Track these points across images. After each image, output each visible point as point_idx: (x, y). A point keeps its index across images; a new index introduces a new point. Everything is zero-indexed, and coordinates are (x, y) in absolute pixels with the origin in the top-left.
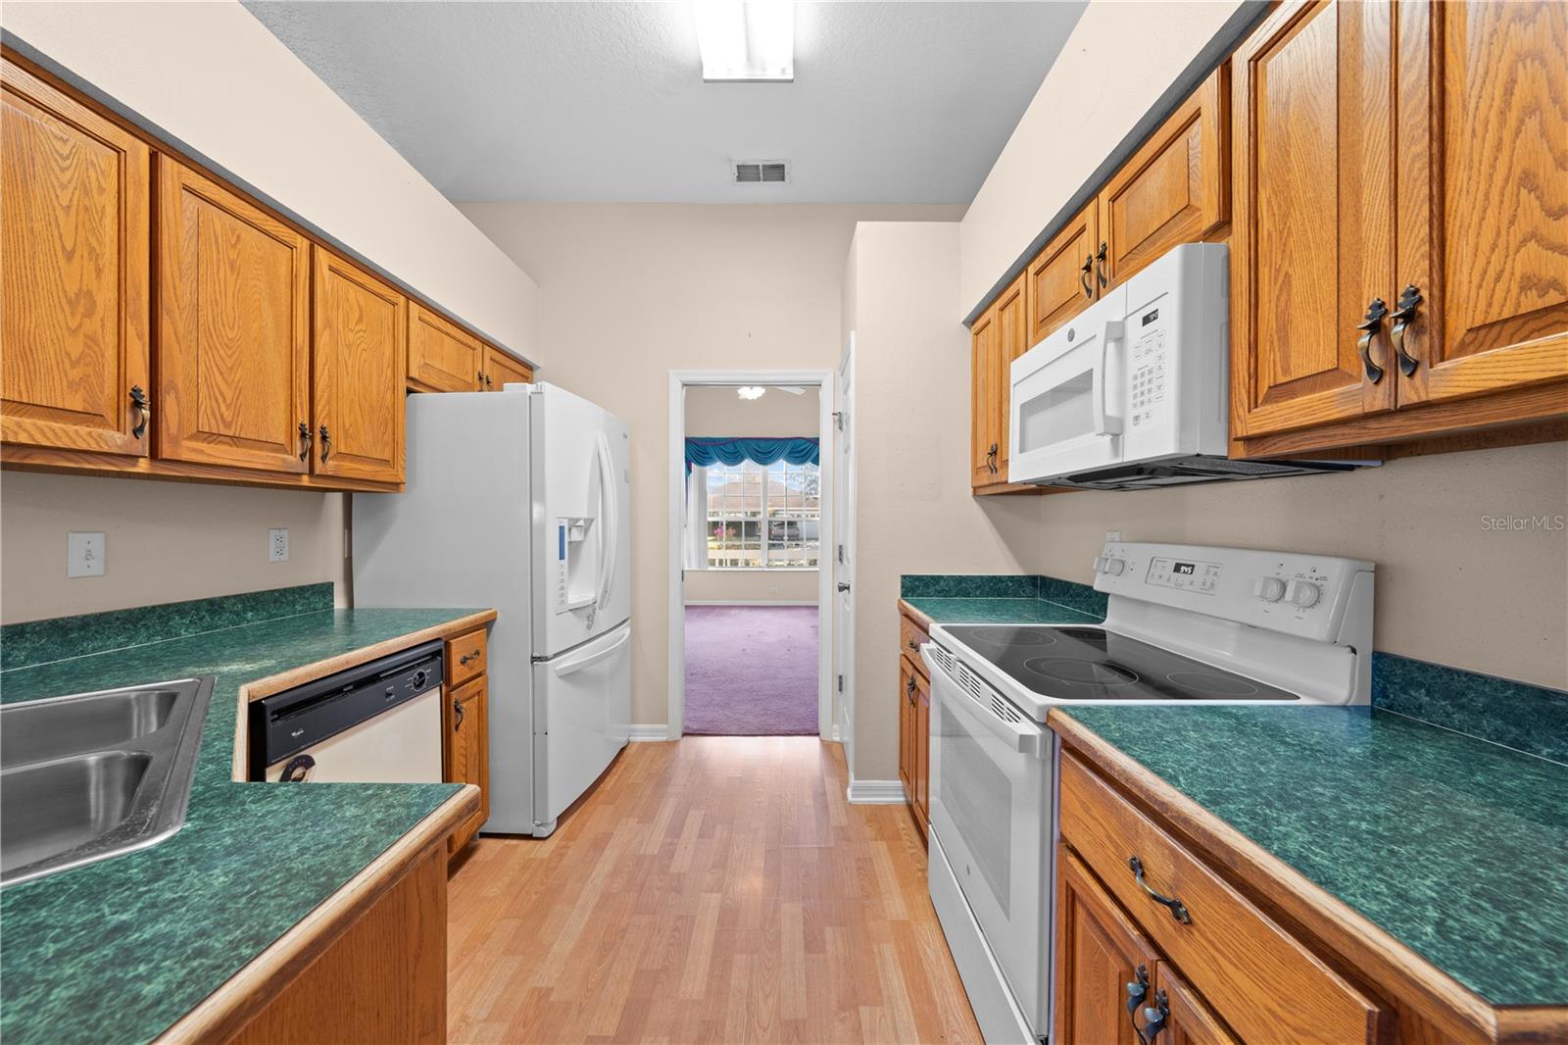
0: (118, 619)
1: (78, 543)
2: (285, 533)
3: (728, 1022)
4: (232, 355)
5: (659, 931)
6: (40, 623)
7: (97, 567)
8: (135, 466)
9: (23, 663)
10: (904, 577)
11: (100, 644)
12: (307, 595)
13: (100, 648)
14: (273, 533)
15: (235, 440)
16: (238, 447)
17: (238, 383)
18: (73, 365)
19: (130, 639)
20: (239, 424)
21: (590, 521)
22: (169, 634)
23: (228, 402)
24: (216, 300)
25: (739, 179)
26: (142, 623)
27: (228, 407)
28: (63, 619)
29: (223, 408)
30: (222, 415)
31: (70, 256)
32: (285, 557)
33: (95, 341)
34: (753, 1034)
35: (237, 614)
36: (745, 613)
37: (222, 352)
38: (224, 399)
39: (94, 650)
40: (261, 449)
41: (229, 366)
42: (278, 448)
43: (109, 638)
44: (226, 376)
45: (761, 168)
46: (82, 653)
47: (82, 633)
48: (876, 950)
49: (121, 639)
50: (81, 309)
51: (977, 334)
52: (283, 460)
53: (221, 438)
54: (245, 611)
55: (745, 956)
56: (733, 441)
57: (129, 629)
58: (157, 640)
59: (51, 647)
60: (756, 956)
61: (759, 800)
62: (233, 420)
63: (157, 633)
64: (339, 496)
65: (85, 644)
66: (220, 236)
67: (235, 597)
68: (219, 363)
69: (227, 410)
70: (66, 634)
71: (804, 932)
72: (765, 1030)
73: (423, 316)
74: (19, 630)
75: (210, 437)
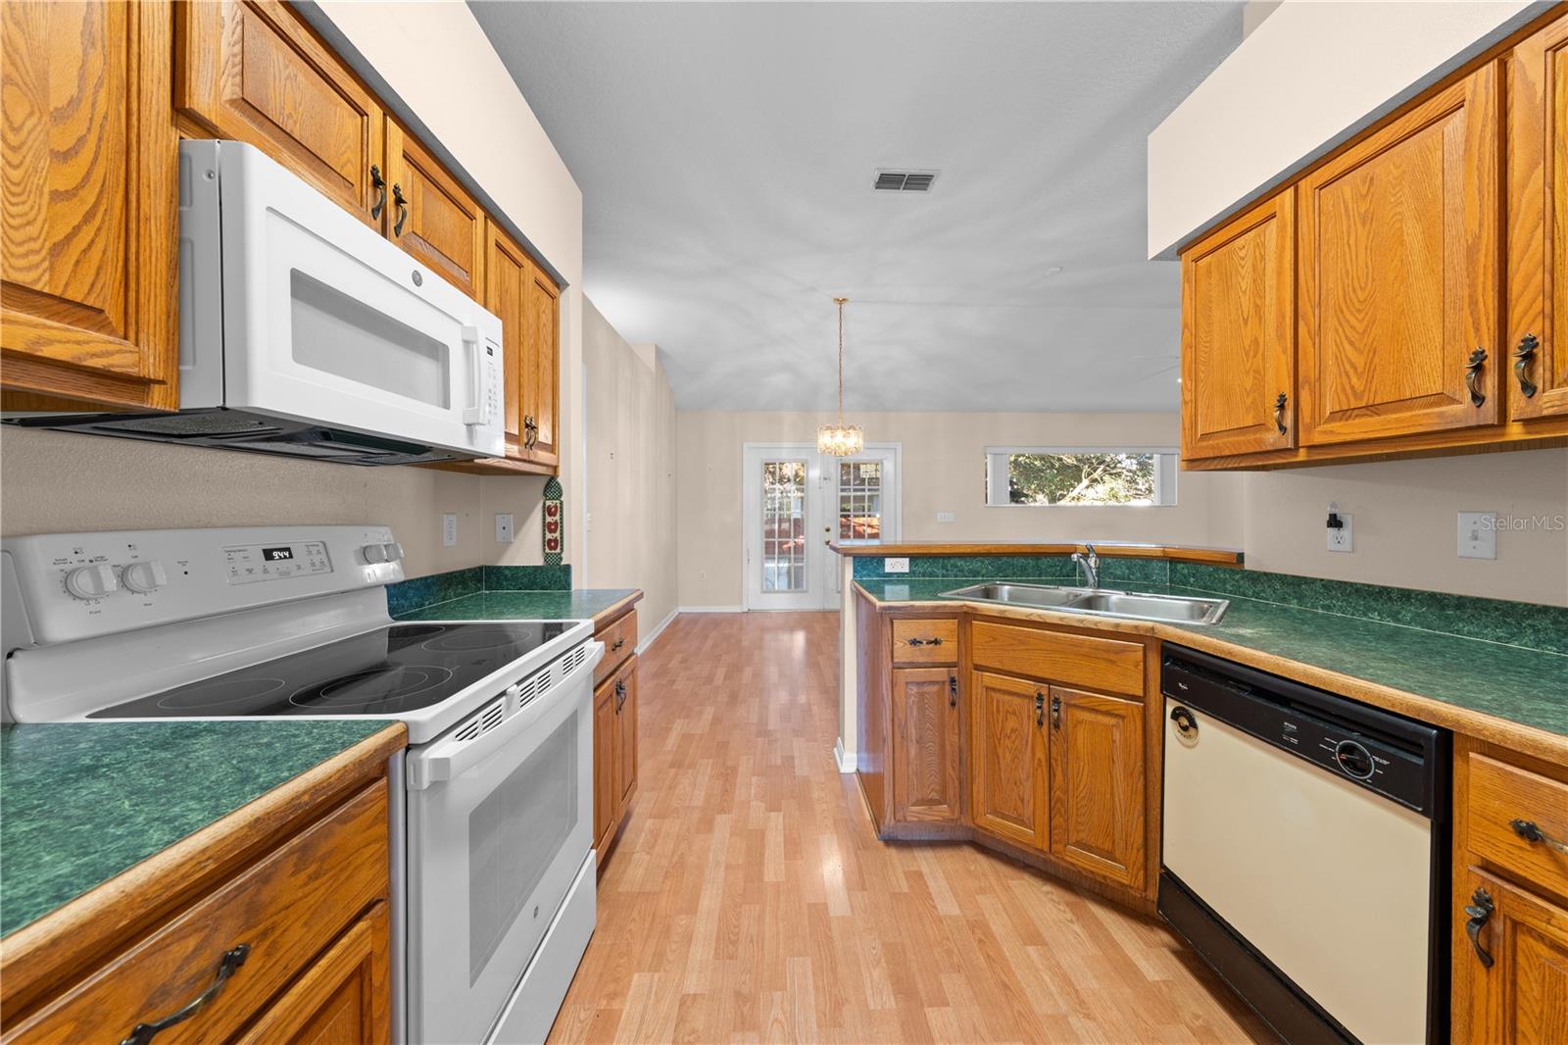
0: (1497, 609)
1: (1464, 523)
4: (1364, 318)
6: (1422, 593)
7: (1485, 549)
9: (1409, 623)
11: (1476, 630)
13: (1476, 635)
15: (1373, 409)
16: (1379, 415)
17: (1372, 343)
18: (1248, 394)
19: (1512, 637)
20: (1373, 389)
23: (1359, 370)
24: (1347, 272)
26: (1529, 622)
28: (1441, 594)
29: (1354, 380)
30: (1353, 388)
33: (1259, 374)
37: (1353, 321)
38: (1355, 369)
39: (1469, 634)
41: (1361, 331)
42: (1442, 398)
43: (1487, 627)
44: (1357, 344)
46: (1458, 632)
47: (1458, 612)
49: (1500, 632)
50: (1252, 354)
53: (1356, 412)
57: (1510, 624)
62: (1365, 388)
63: (1550, 641)
65: (1461, 625)
66: (1350, 201)
68: (1349, 334)
69: (1359, 379)
70: (1443, 608)
74: (1406, 595)
75: (1342, 414)
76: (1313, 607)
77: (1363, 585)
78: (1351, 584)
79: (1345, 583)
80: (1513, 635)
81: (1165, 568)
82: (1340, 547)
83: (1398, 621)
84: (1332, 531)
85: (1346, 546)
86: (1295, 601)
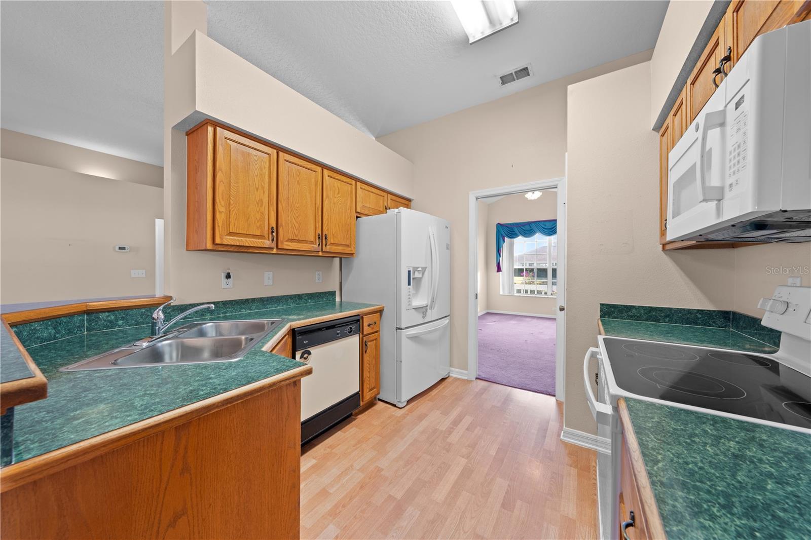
0: (275, 299)
1: (266, 274)
2: (320, 272)
3: (449, 520)
4: (298, 212)
5: (433, 464)
6: (258, 298)
7: (271, 283)
8: (272, 251)
9: (254, 310)
10: (602, 305)
11: (271, 306)
12: (327, 295)
14: (317, 273)
15: (299, 241)
16: (299, 243)
17: (299, 221)
18: (258, 221)
20: (300, 235)
21: (424, 269)
22: (288, 305)
24: (293, 195)
25: (503, 83)
26: (281, 300)
27: (297, 230)
28: (263, 298)
31: (257, 189)
32: (320, 281)
33: (263, 214)
34: (458, 531)
35: (306, 300)
36: (535, 321)
37: (295, 211)
38: (296, 227)
39: (270, 308)
40: (307, 243)
41: (297, 216)
42: (311, 242)
43: (273, 304)
44: (296, 219)
45: (514, 74)
46: (267, 308)
47: (267, 302)
48: (545, 525)
49: (276, 305)
50: (260, 205)
51: (663, 135)
52: (313, 247)
53: (295, 240)
54: (308, 299)
55: (468, 494)
56: (529, 223)
57: (278, 302)
58: (285, 307)
59: (260, 306)
60: (473, 497)
61: (505, 421)
62: (298, 234)
63: (284, 304)
64: (338, 258)
65: (268, 306)
66: (295, 173)
67: (305, 294)
68: (294, 215)
70: (264, 302)
71: (505, 497)
72: (465, 532)
73: (362, 187)
74: (253, 300)
75: (292, 240)
76: (218, 314)
77: (240, 300)
78: (235, 301)
79: (232, 301)
80: (278, 305)
81: (83, 320)
82: (227, 286)
83: (251, 310)
84: (224, 280)
85: (230, 286)
86: (209, 314)
